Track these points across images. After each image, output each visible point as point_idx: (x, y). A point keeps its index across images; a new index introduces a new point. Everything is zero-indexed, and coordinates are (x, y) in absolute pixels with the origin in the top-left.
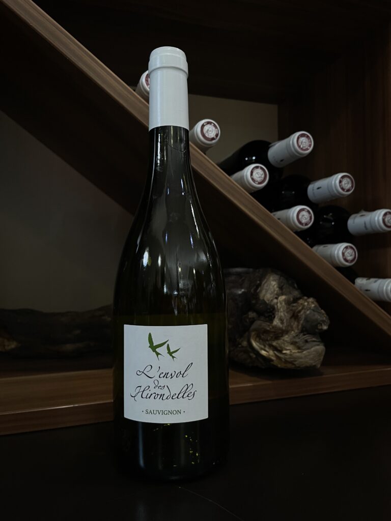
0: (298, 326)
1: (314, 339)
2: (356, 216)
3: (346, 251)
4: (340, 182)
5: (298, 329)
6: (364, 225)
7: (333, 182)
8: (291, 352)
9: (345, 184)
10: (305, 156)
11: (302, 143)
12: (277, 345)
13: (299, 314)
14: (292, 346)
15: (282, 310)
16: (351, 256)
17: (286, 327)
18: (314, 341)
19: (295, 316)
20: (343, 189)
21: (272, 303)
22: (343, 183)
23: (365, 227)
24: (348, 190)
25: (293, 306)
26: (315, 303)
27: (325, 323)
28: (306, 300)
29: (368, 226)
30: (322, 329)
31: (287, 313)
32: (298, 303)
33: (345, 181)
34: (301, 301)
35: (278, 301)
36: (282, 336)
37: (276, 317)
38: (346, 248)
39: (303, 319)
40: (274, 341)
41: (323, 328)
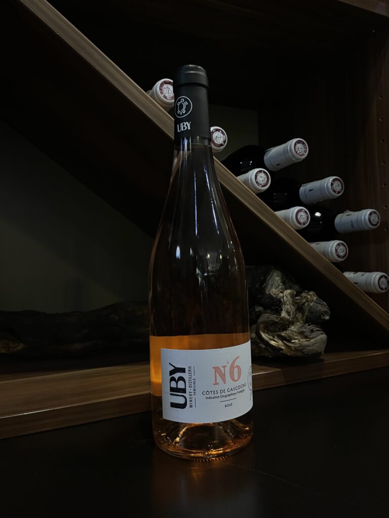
0: (303, 317)
1: (318, 329)
2: (342, 216)
3: (338, 248)
4: (332, 184)
5: (303, 320)
6: (350, 224)
7: (325, 185)
8: (299, 341)
9: (336, 186)
12: (286, 336)
13: (303, 307)
14: (300, 335)
15: (288, 303)
16: (343, 252)
17: (292, 319)
19: (300, 308)
20: (334, 191)
21: (279, 298)
22: (334, 186)
24: (339, 192)
25: (297, 299)
26: (315, 295)
27: (327, 314)
28: (308, 293)
29: (355, 225)
32: (302, 296)
33: (336, 184)
34: (304, 294)
35: (284, 295)
37: (283, 310)
38: (339, 244)
39: (307, 311)
40: (282, 331)
41: (325, 318)
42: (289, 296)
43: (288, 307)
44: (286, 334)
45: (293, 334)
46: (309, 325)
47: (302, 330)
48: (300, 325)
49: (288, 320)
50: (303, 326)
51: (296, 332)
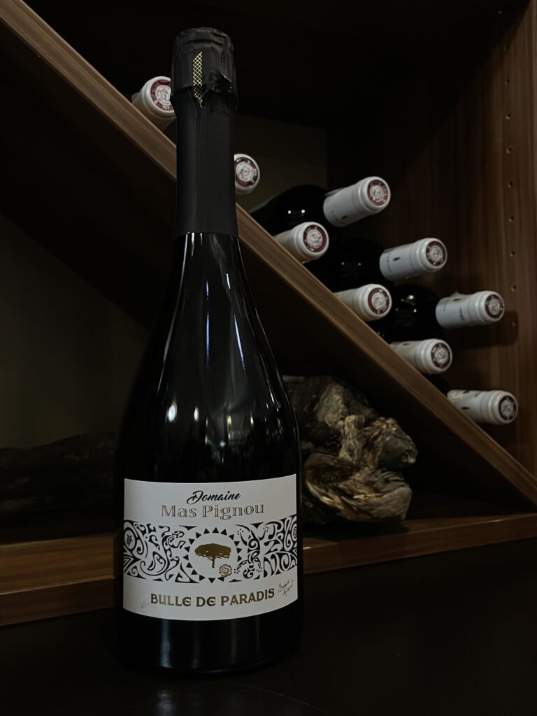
0: (374, 459)
1: (396, 478)
2: (448, 301)
3: (436, 351)
4: (428, 251)
5: (374, 464)
6: (459, 313)
7: (417, 252)
8: (366, 496)
9: (434, 254)
10: (378, 212)
11: (374, 194)
12: (346, 487)
13: (375, 442)
14: (367, 488)
15: (351, 436)
16: (443, 358)
17: (356, 461)
18: (397, 481)
19: (369, 445)
20: (431, 261)
21: (337, 427)
22: (431, 253)
23: (461, 316)
24: (438, 264)
25: (366, 431)
26: (396, 425)
27: (412, 455)
28: (383, 422)
29: (465, 315)
30: (407, 463)
31: (358, 440)
32: (373, 426)
33: (434, 250)
34: (377, 423)
35: (346, 423)
36: (351, 475)
37: (343, 446)
38: (437, 346)
39: (381, 449)
40: (340, 481)
41: (409, 461)
42: (353, 426)
43: (351, 442)
44: (345, 485)
45: (356, 486)
46: (383, 472)
47: (371, 479)
48: (369, 472)
49: (350, 464)
50: (373, 473)
51: (361, 483)
